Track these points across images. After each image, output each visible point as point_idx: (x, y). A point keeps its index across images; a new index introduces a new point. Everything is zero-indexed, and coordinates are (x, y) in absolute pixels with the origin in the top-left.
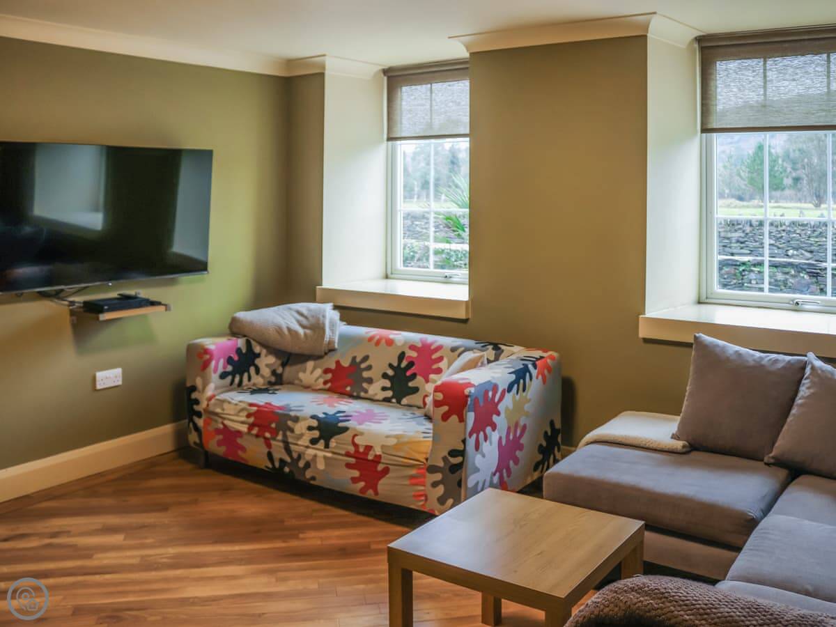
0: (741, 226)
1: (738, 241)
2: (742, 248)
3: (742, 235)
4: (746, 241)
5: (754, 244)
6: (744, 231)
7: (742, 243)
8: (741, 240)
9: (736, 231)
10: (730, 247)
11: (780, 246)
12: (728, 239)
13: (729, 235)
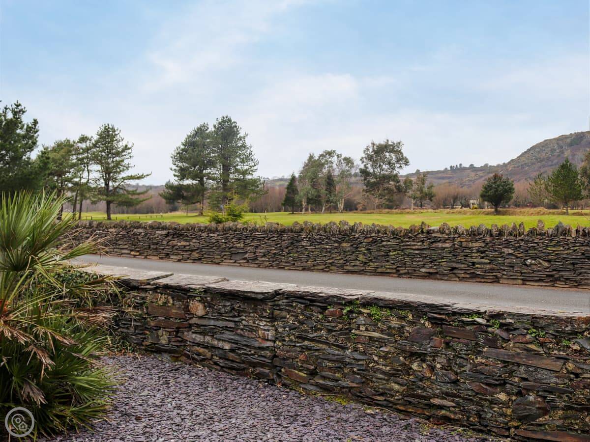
0: (481, 236)
1: (478, 251)
2: (482, 258)
3: (483, 245)
4: (486, 251)
5: (493, 254)
6: (484, 242)
7: (482, 252)
8: (482, 249)
9: (476, 241)
10: (471, 257)
11: (519, 255)
12: (470, 248)
13: (470, 245)
